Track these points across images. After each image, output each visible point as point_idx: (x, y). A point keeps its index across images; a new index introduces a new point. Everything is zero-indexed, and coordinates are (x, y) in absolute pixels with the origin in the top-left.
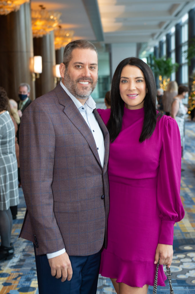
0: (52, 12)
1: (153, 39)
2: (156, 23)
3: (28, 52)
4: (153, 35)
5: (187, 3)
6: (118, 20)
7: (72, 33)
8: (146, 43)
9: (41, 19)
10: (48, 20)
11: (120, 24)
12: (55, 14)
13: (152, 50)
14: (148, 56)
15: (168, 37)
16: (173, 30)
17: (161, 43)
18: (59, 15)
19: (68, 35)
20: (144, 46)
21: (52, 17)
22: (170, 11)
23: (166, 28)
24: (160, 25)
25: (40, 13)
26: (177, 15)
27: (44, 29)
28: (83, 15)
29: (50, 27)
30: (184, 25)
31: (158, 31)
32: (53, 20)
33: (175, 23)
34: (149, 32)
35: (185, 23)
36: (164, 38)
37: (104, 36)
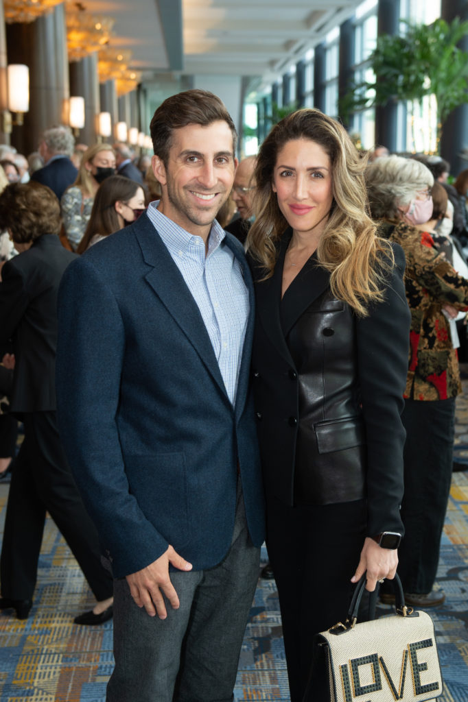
0: (99, 16)
1: (272, 70)
2: (281, 41)
3: (59, 88)
4: (272, 63)
5: (339, 10)
6: (211, 34)
7: (128, 55)
8: (259, 77)
9: (79, 29)
10: (91, 31)
11: (213, 41)
12: (104, 21)
13: (268, 90)
14: (260, 100)
15: (301, 68)
16: (309, 55)
17: (286, 79)
18: (111, 24)
19: (120, 58)
20: (254, 82)
21: (98, 26)
22: (309, 21)
23: (297, 52)
24: (288, 45)
25: (78, 19)
26: (319, 30)
27: (83, 48)
28: (153, 25)
29: (96, 43)
30: (329, 48)
31: (282, 56)
32: (100, 32)
33: (315, 42)
34: (265, 58)
35: (333, 44)
36: (292, 69)
37: (185, 60)
